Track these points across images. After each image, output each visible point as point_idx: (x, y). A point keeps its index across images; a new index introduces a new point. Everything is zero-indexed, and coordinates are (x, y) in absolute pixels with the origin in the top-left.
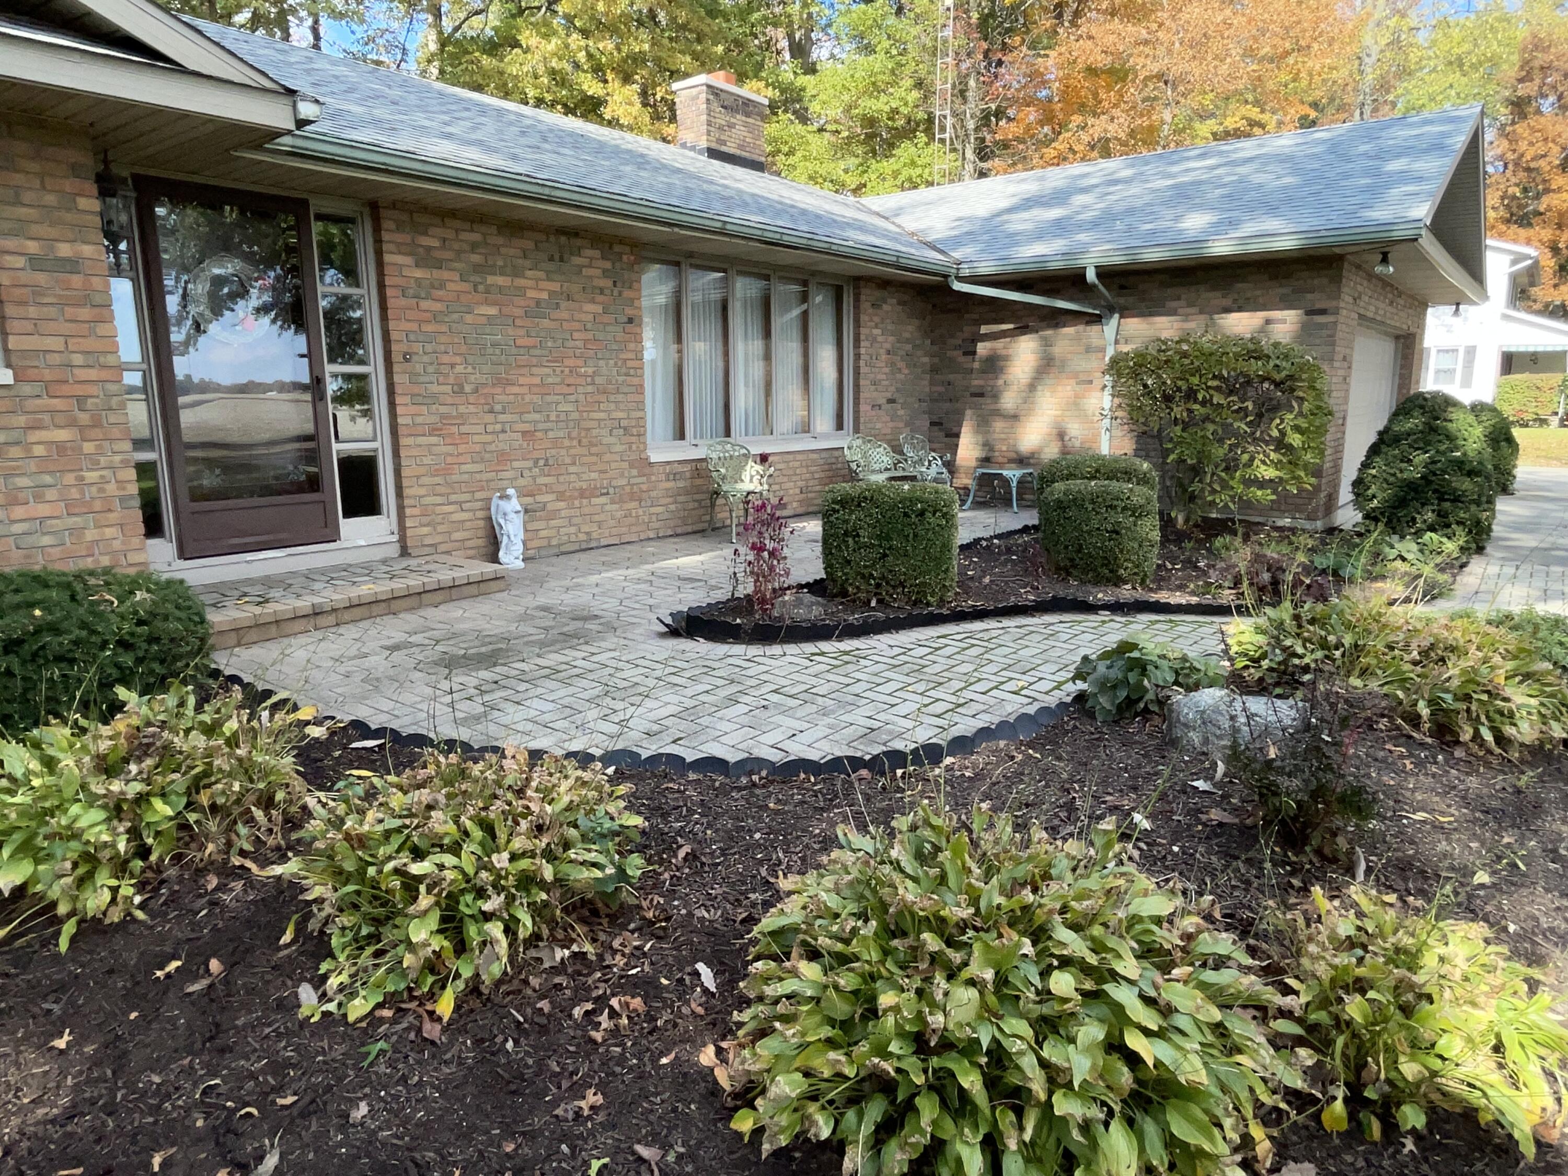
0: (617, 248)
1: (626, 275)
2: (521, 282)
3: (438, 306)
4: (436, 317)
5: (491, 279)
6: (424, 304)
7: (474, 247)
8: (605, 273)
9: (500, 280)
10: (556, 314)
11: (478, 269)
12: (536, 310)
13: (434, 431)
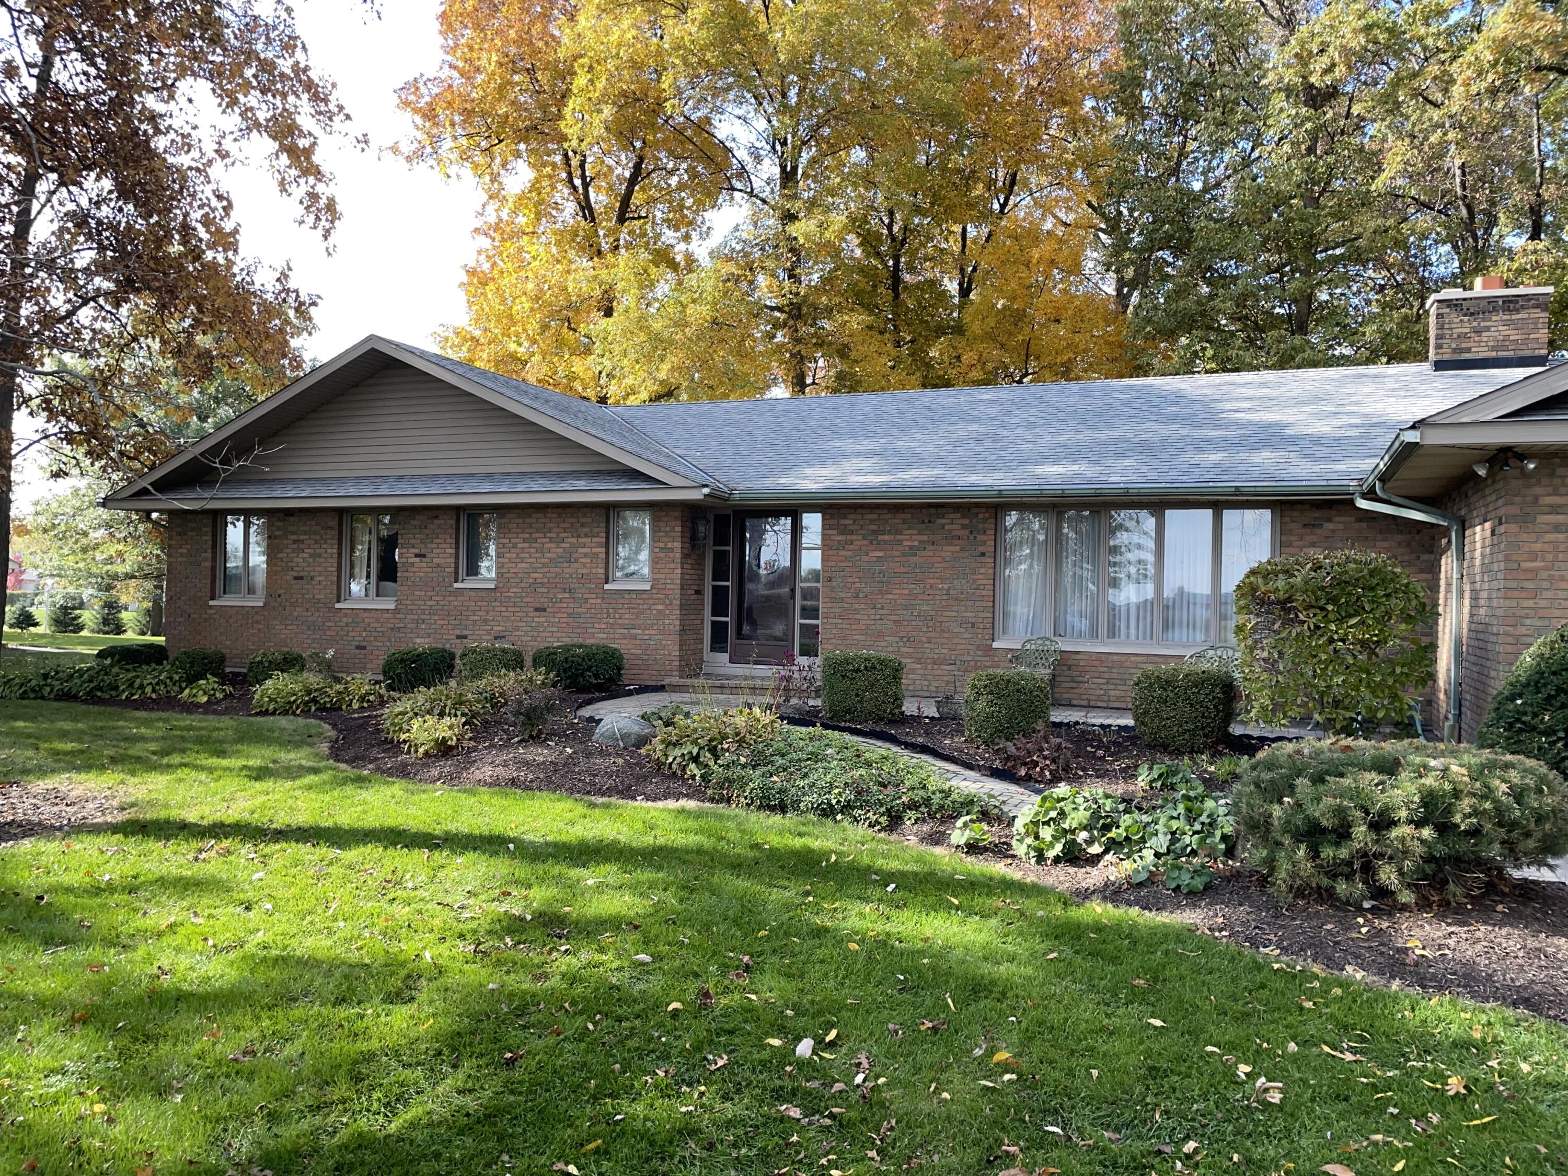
0: (975, 510)
1: (980, 526)
2: (899, 537)
3: (848, 553)
4: (846, 559)
5: (880, 537)
6: (842, 553)
7: (872, 522)
8: (964, 527)
9: (886, 537)
10: (923, 553)
11: (874, 532)
12: (912, 551)
13: (841, 616)
